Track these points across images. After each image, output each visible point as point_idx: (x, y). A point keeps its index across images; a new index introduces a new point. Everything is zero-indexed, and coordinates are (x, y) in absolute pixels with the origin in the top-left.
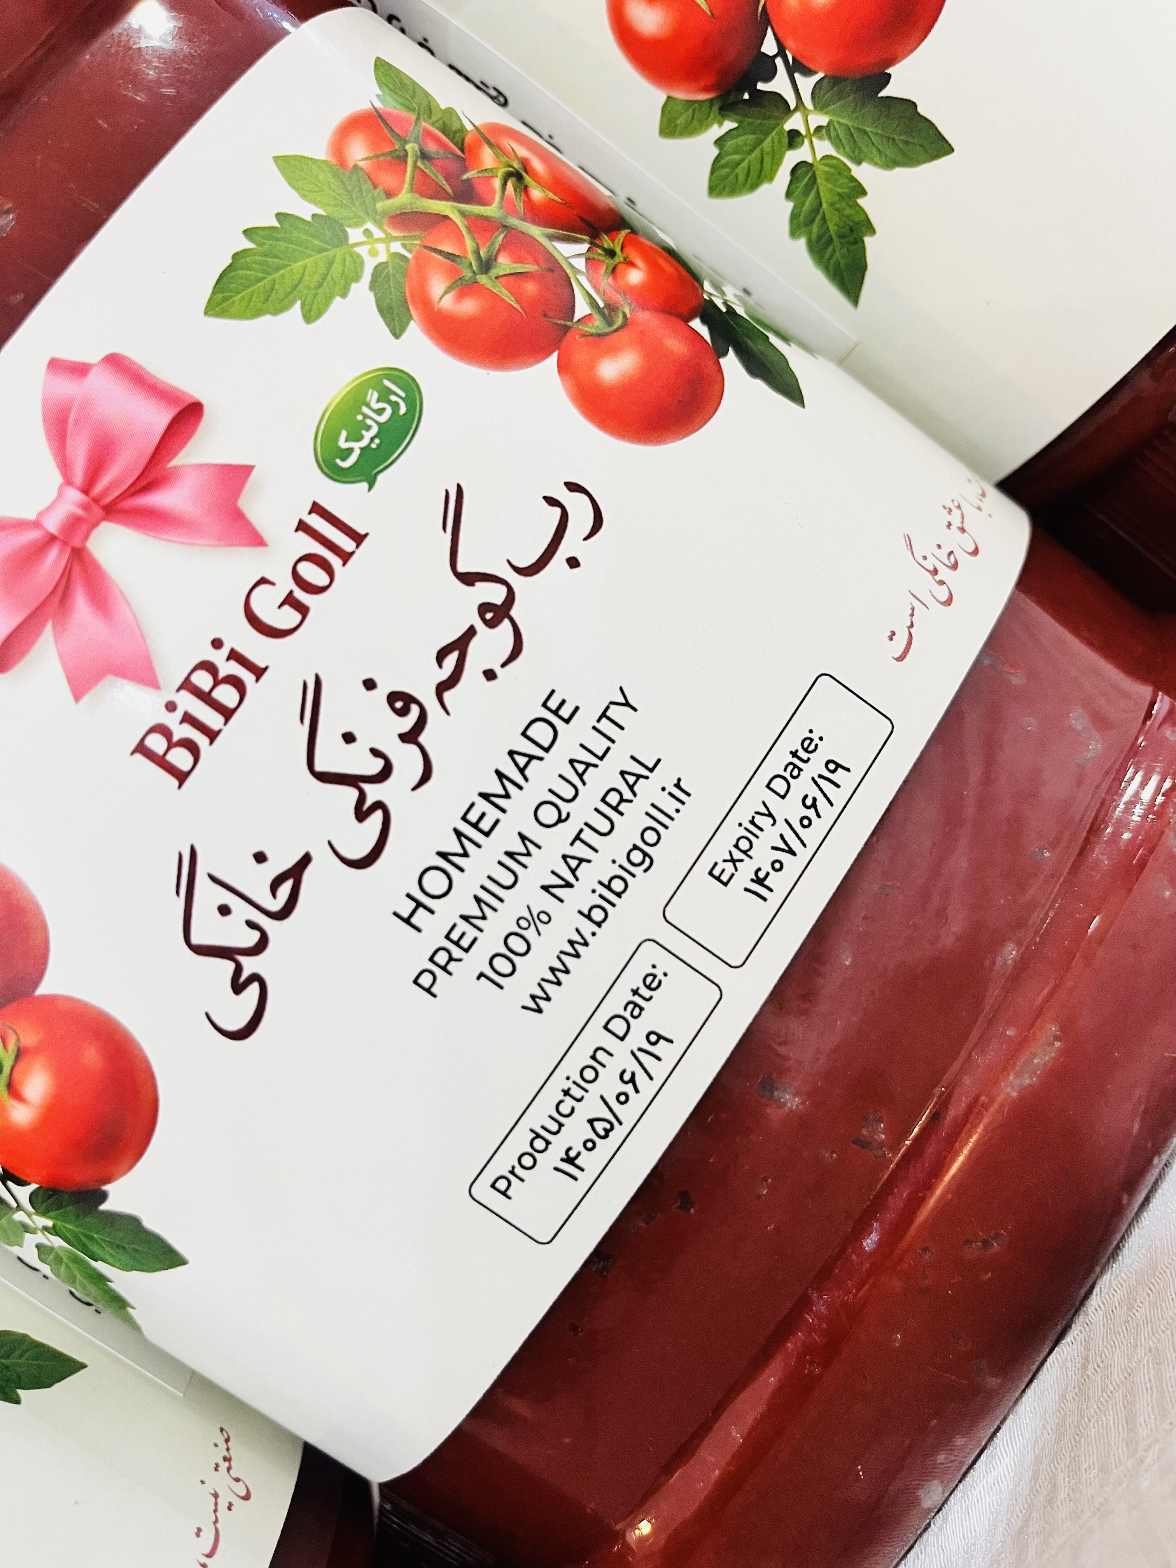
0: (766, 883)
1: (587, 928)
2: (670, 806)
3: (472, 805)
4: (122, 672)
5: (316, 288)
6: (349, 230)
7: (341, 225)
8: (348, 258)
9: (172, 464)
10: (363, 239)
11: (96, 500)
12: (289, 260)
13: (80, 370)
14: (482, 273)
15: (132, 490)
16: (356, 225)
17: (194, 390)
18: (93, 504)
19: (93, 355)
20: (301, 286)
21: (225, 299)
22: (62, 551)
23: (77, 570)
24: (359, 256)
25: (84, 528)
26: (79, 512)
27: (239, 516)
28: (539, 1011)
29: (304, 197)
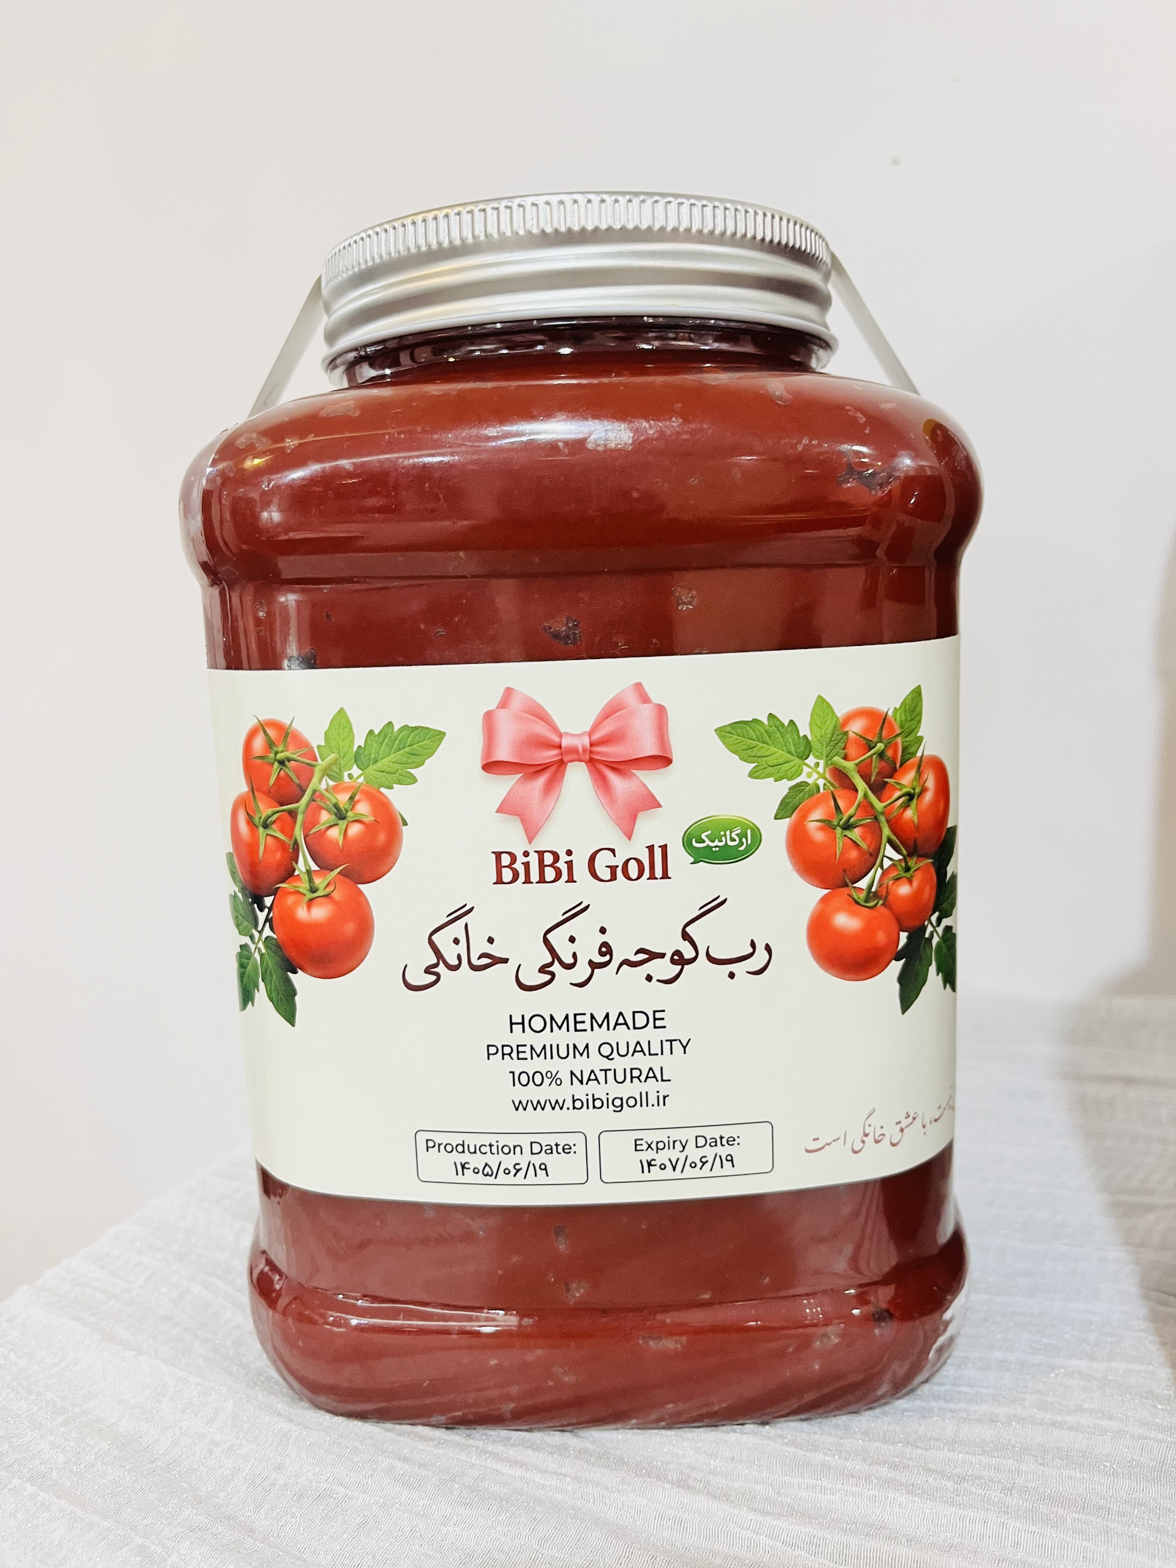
0: (651, 1167)
1: (569, 1103)
2: (653, 1100)
3: (584, 1014)
4: (523, 822)
5: (769, 766)
6: (811, 755)
7: (811, 751)
8: (796, 767)
9: (634, 771)
10: (812, 765)
11: (591, 752)
12: (773, 743)
13: (645, 699)
14: (841, 828)
15: (608, 764)
16: (817, 757)
17: (676, 755)
18: (588, 753)
19: (656, 699)
20: (765, 758)
21: (730, 733)
22: (556, 756)
23: (554, 768)
24: (802, 771)
25: (575, 757)
26: (581, 750)
27: (634, 818)
28: (517, 1109)
29: (811, 725)
